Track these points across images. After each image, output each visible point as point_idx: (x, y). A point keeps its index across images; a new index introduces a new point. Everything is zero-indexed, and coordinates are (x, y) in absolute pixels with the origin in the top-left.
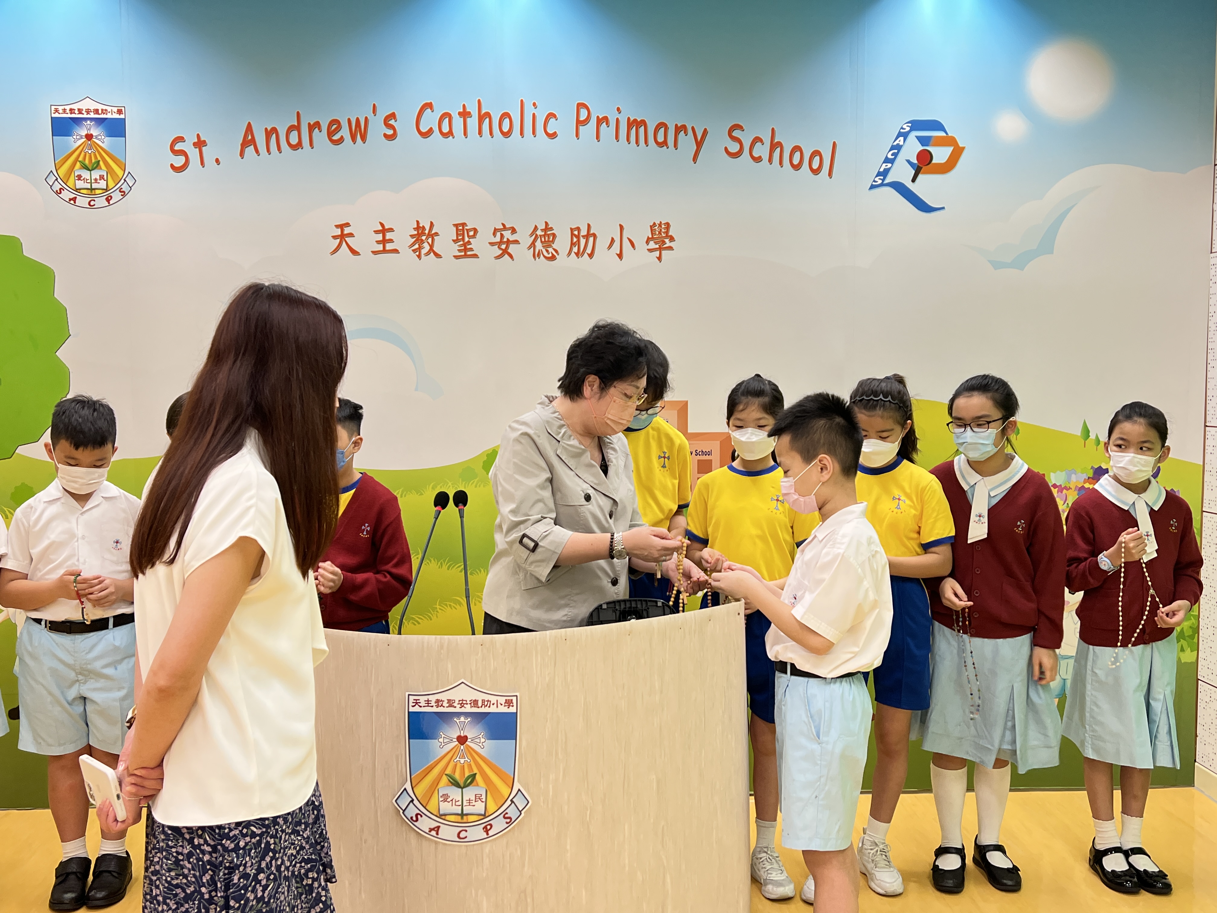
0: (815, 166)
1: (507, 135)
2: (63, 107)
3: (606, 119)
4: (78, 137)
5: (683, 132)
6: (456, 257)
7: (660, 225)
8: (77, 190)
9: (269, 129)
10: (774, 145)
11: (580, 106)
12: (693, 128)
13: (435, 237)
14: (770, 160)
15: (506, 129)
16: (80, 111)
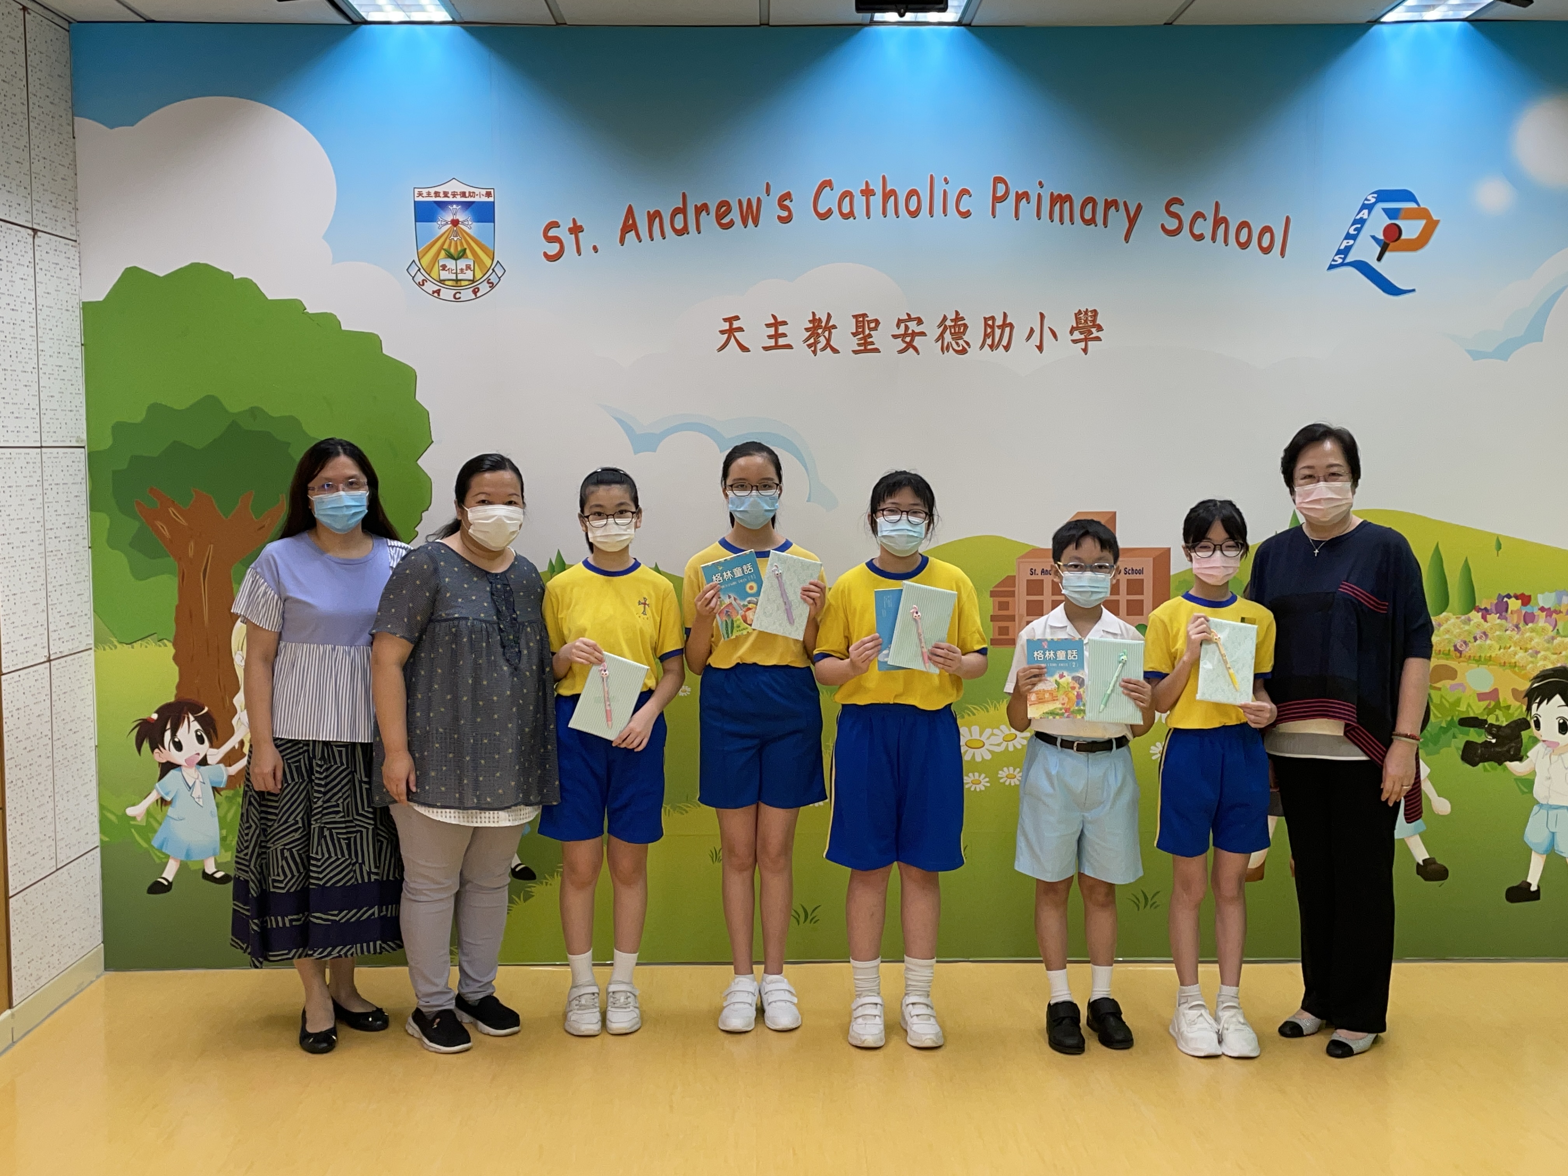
0: (1266, 243)
1: (914, 214)
2: (427, 190)
3: (1026, 195)
4: (443, 223)
5: (1113, 207)
6: (856, 352)
7: (1086, 312)
8: (442, 281)
9: (652, 213)
10: (1219, 221)
11: (998, 180)
12: (1125, 204)
13: (832, 331)
14: (1214, 239)
15: (913, 208)
16: (446, 194)
